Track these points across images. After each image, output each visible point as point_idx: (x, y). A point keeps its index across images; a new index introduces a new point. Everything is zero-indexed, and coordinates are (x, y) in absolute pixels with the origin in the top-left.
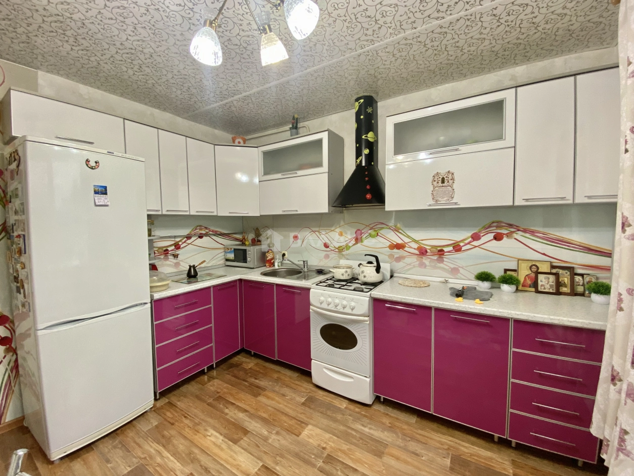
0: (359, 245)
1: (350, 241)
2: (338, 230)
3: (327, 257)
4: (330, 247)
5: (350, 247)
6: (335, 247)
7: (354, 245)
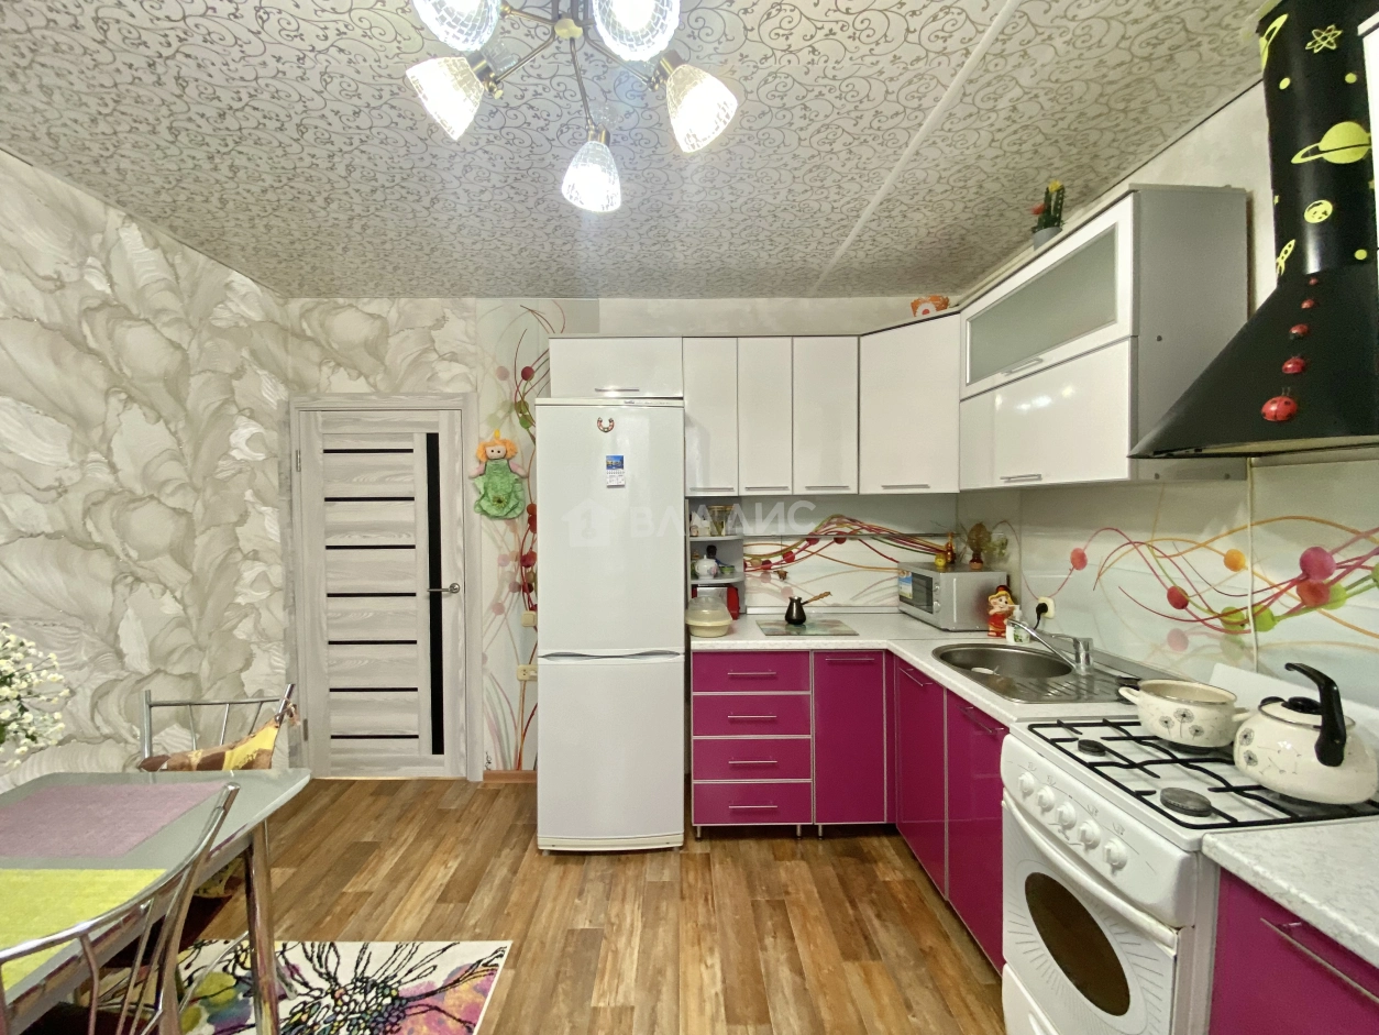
0: (1314, 616)
1: (1276, 596)
2: (1225, 545)
3: (1178, 639)
4: (1190, 606)
5: (1275, 619)
6: (1210, 610)
7: (1293, 612)
